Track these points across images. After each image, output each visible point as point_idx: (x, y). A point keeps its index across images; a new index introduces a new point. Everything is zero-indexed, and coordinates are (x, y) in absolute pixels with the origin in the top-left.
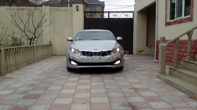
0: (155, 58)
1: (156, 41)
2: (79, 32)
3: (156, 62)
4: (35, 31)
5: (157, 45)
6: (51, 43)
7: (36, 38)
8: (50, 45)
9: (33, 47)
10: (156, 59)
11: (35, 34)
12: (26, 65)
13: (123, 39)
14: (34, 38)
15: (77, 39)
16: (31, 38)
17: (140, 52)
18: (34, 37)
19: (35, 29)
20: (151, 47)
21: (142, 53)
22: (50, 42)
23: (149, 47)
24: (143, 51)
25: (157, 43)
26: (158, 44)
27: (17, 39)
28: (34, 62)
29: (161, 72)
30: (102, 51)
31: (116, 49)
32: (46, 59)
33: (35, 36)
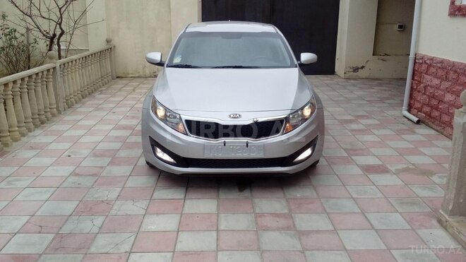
0: (405, 107)
1: (412, 56)
2: (185, 35)
3: (409, 119)
4: (61, 15)
5: (414, 70)
6: (112, 42)
7: (64, 36)
8: (108, 51)
9: (52, 70)
10: (409, 111)
11: (60, 24)
12: (30, 130)
13: (318, 58)
14: (61, 35)
15: (177, 60)
16: (51, 33)
17: (356, 70)
18: (58, 32)
19: (60, 9)
20: (385, 57)
21: (361, 73)
22: (108, 41)
23: (382, 57)
24: (363, 67)
25: (415, 62)
26: (417, 65)
27: (15, 31)
28: (59, 112)
29: (452, 211)
30: (257, 123)
31: (302, 109)
32: (97, 95)
33: (61, 29)
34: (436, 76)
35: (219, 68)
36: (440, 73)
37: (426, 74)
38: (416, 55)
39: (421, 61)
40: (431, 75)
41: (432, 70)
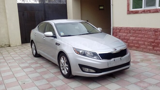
1: (112, 27)
5: (113, 32)
15: (62, 34)
25: (113, 29)
34: (124, 33)
35: (81, 35)
36: (126, 31)
37: (119, 32)
38: (113, 27)
39: (116, 29)
40: (122, 32)
41: (122, 31)
